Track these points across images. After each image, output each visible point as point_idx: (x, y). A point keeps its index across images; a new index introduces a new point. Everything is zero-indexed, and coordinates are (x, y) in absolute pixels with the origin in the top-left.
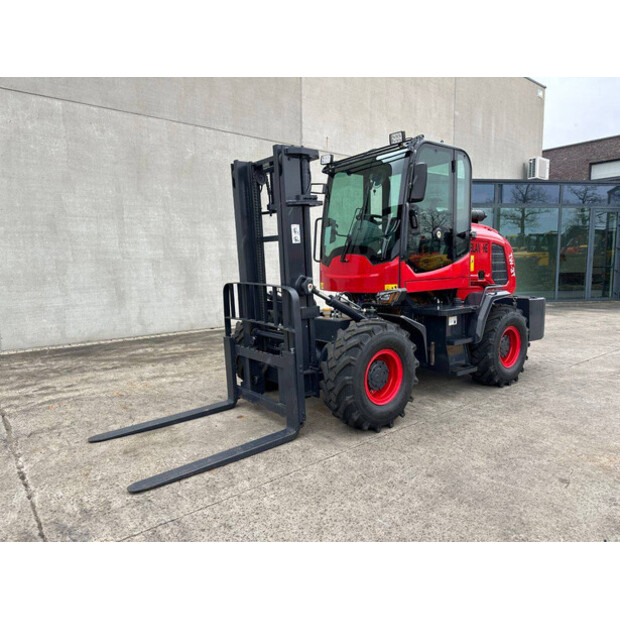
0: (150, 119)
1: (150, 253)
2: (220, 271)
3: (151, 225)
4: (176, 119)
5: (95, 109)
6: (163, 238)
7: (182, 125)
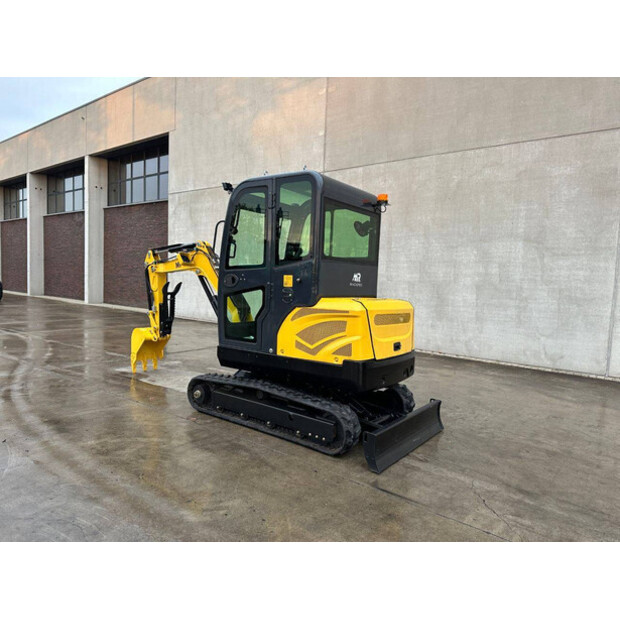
0: (423, 159)
1: (408, 276)
2: (475, 296)
3: (412, 252)
4: (447, 151)
5: (382, 165)
6: (420, 263)
7: (451, 155)
